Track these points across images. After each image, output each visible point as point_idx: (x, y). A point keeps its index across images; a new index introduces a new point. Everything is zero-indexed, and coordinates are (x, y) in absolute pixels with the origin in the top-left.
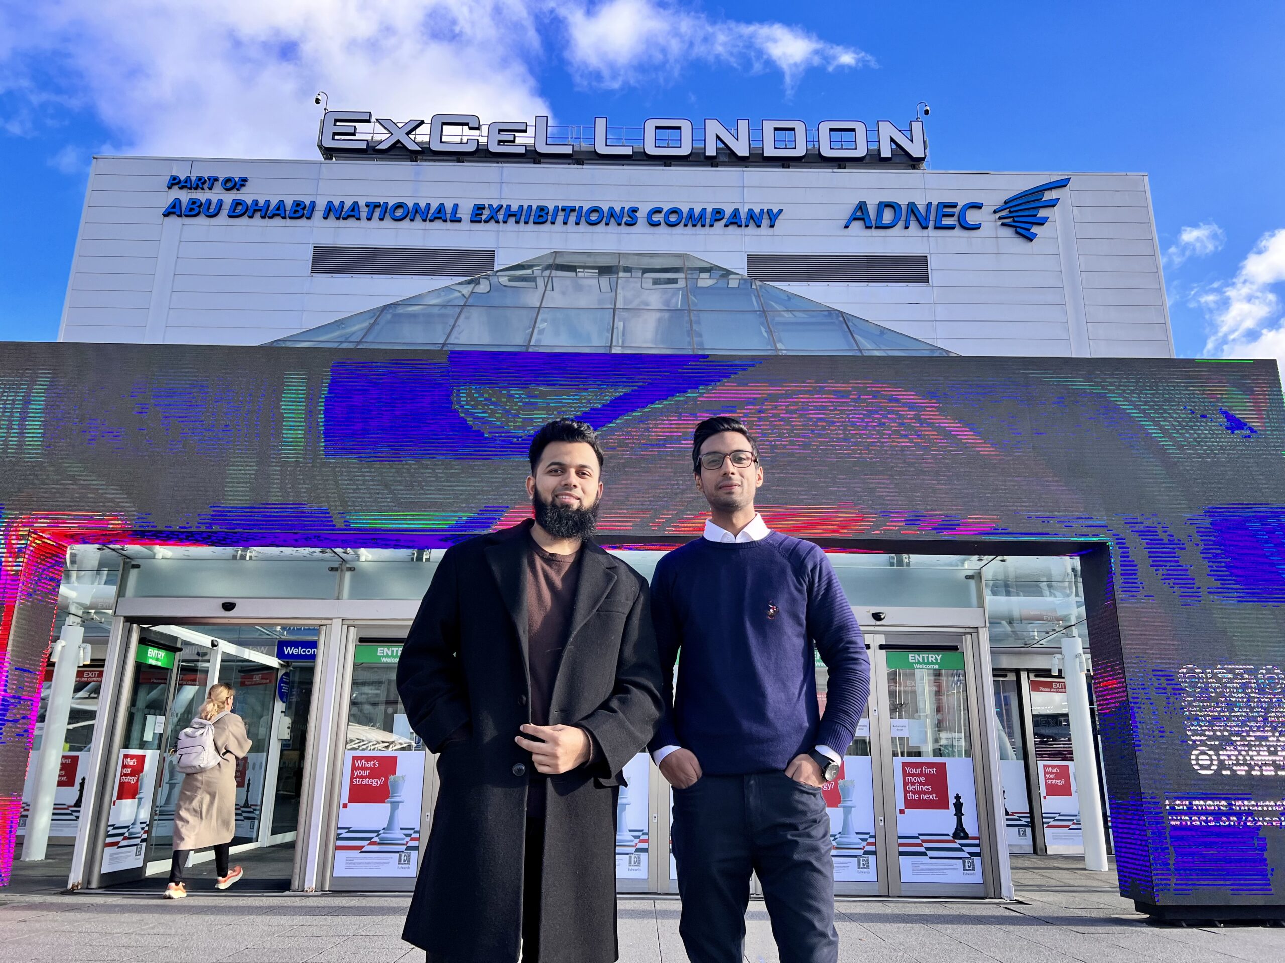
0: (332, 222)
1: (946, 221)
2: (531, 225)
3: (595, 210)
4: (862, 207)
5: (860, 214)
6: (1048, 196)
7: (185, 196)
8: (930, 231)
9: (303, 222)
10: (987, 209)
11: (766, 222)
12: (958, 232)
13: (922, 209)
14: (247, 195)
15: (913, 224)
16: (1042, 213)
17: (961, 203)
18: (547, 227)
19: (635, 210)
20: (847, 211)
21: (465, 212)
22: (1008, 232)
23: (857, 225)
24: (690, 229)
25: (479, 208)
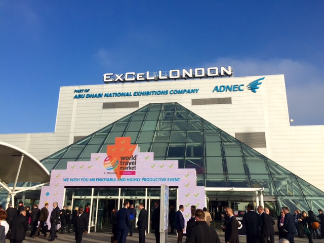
0: (106, 97)
1: (235, 89)
2: (146, 96)
3: (159, 91)
4: (216, 87)
5: (216, 89)
6: (259, 82)
7: (78, 94)
8: (232, 92)
9: (100, 98)
10: (245, 86)
11: (195, 92)
12: (238, 91)
13: (230, 87)
14: (89, 93)
15: (228, 90)
16: (258, 86)
17: (239, 85)
18: (149, 96)
19: (167, 91)
20: (213, 88)
21: (132, 94)
22: (250, 91)
23: (215, 91)
24: (179, 94)
25: (135, 93)
